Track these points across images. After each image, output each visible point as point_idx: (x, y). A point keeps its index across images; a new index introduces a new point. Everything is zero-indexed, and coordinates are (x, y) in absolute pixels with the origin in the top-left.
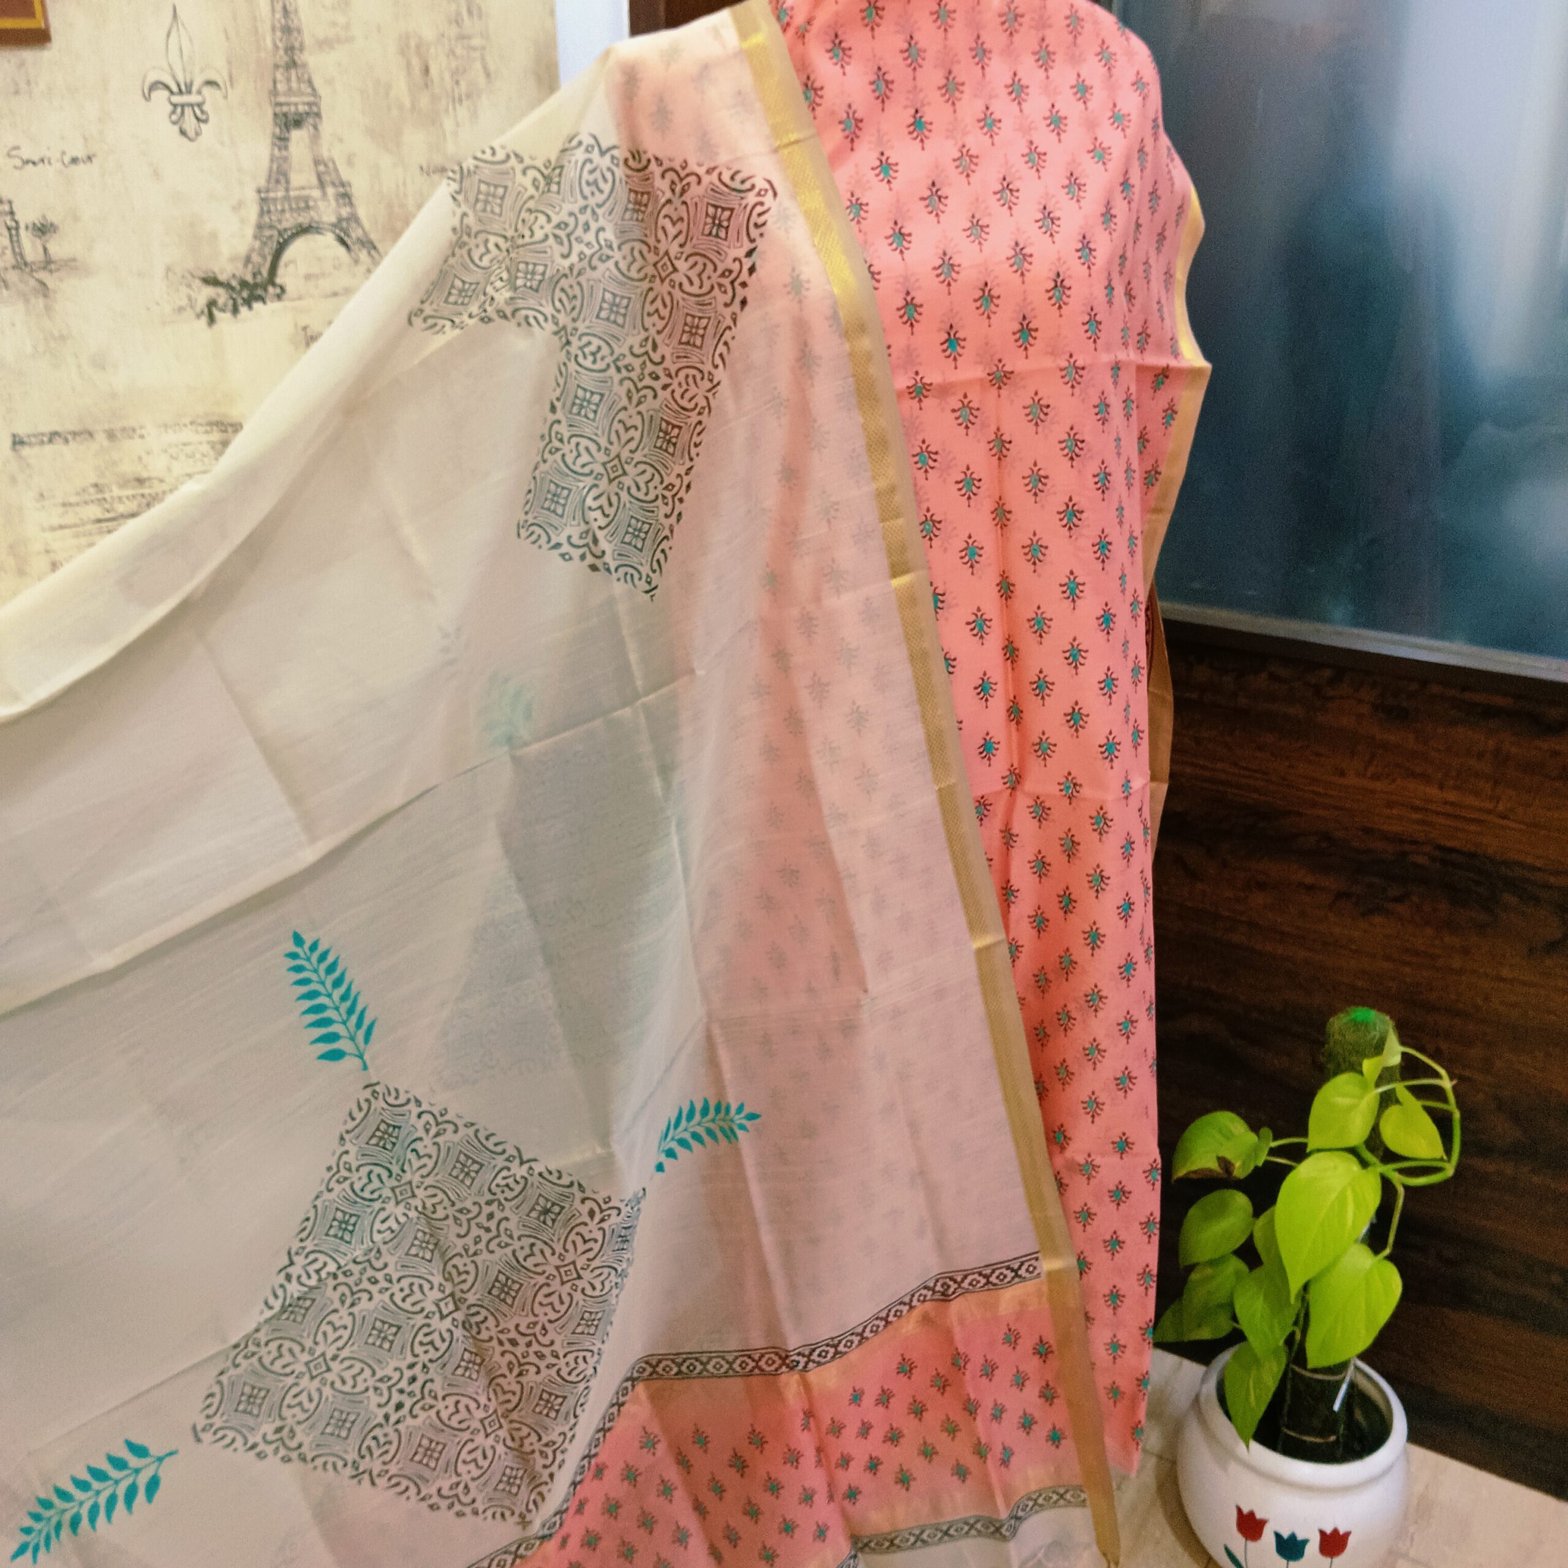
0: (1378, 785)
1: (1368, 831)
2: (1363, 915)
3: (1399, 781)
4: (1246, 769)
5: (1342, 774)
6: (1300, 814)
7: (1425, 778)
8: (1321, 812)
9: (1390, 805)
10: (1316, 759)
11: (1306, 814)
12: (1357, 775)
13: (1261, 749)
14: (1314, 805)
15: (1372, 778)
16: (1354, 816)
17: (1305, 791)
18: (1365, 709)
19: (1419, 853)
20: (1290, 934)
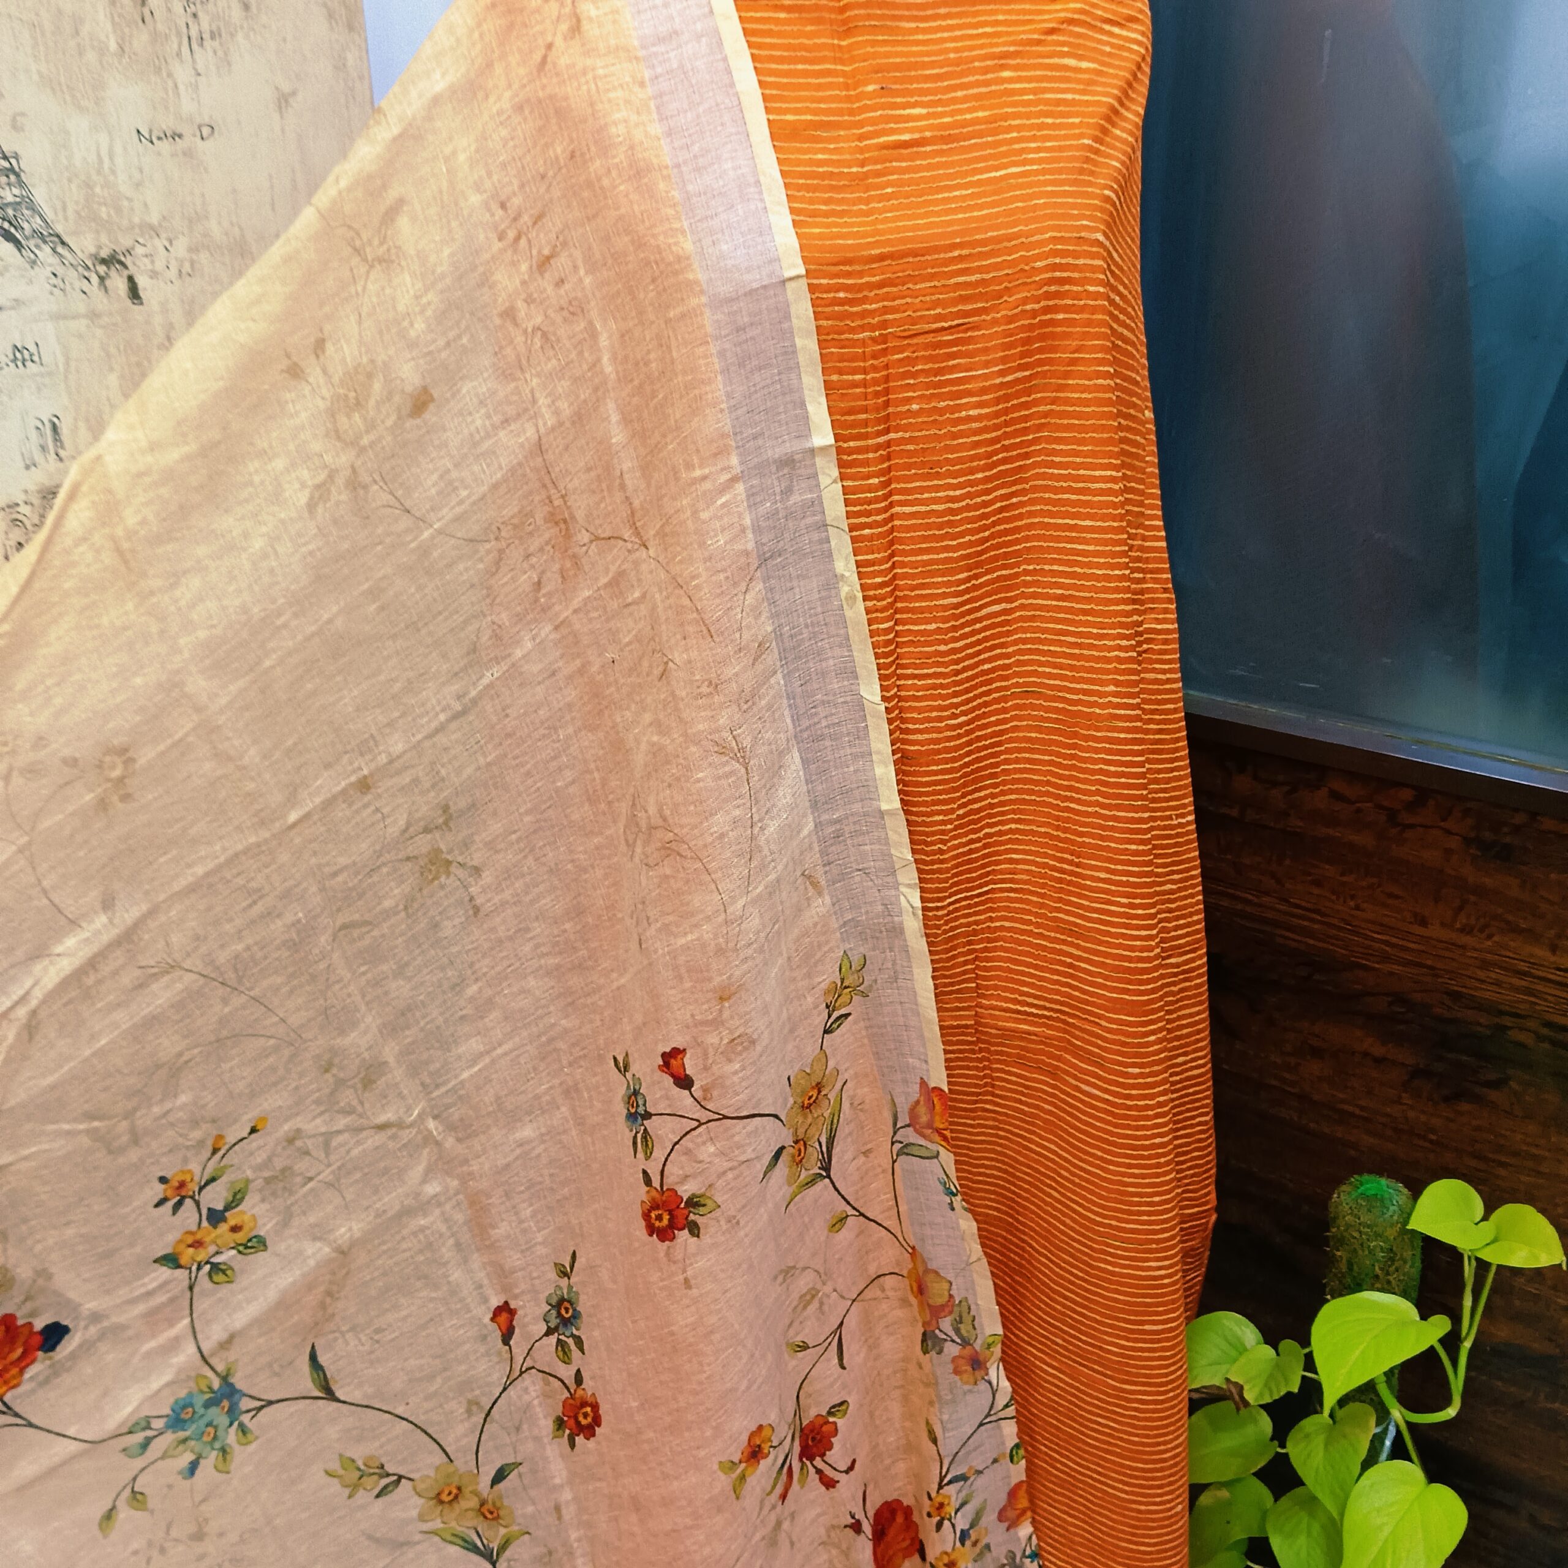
0: (1468, 940)
1: (1456, 996)
2: (1446, 1099)
3: (1496, 938)
4: (1299, 907)
5: (1423, 922)
6: (1365, 968)
7: (1531, 935)
8: (1396, 968)
9: (1485, 965)
10: (1390, 901)
11: (1374, 969)
12: (1443, 925)
13: (1318, 883)
14: (1386, 958)
15: (1462, 930)
16: (1437, 976)
17: (1373, 939)
18: (1454, 843)
19: (1521, 1029)
20: (1353, 1115)
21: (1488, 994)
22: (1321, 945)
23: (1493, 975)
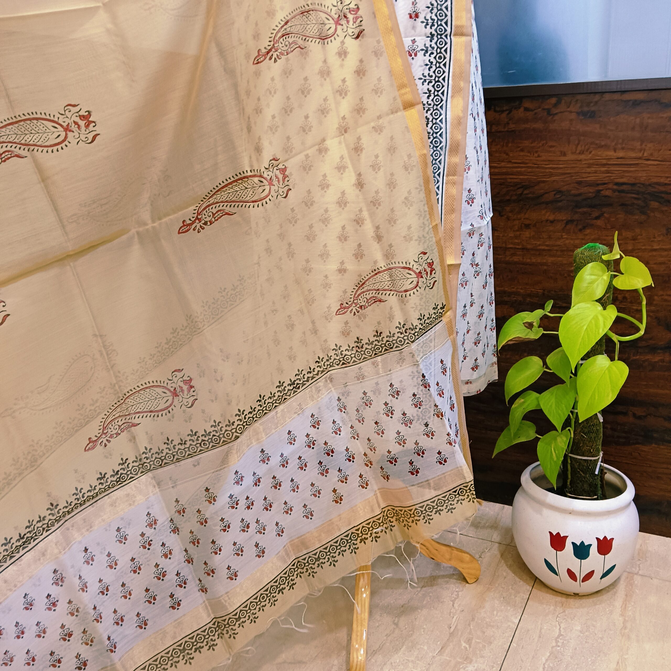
0: (582, 157)
1: (579, 183)
2: (580, 230)
3: (593, 153)
4: (516, 163)
5: (564, 154)
6: (544, 182)
7: (606, 147)
8: (556, 178)
9: (590, 166)
10: (551, 149)
11: (548, 181)
12: (573, 153)
13: (522, 150)
14: (551, 175)
15: (580, 153)
16: (572, 176)
17: (546, 168)
18: (573, 116)
19: (606, 189)
20: (544, 250)
21: (592, 178)
22: (526, 177)
23: (593, 169)
